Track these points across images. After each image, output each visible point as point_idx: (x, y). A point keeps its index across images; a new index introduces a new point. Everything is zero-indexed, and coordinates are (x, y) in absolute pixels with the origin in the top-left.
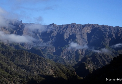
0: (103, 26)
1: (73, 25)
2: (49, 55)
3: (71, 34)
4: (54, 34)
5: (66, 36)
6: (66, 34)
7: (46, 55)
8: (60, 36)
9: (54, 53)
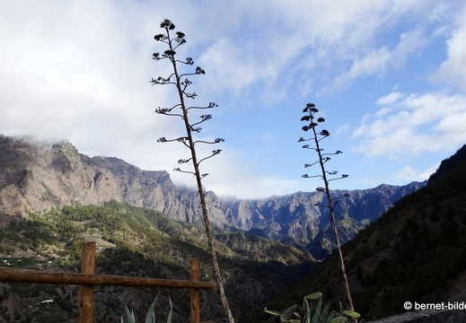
0: (338, 191)
1: (299, 194)
2: (274, 236)
3: (298, 205)
4: (277, 208)
5: (292, 209)
6: (291, 206)
7: (270, 235)
8: (285, 210)
9: (279, 232)
